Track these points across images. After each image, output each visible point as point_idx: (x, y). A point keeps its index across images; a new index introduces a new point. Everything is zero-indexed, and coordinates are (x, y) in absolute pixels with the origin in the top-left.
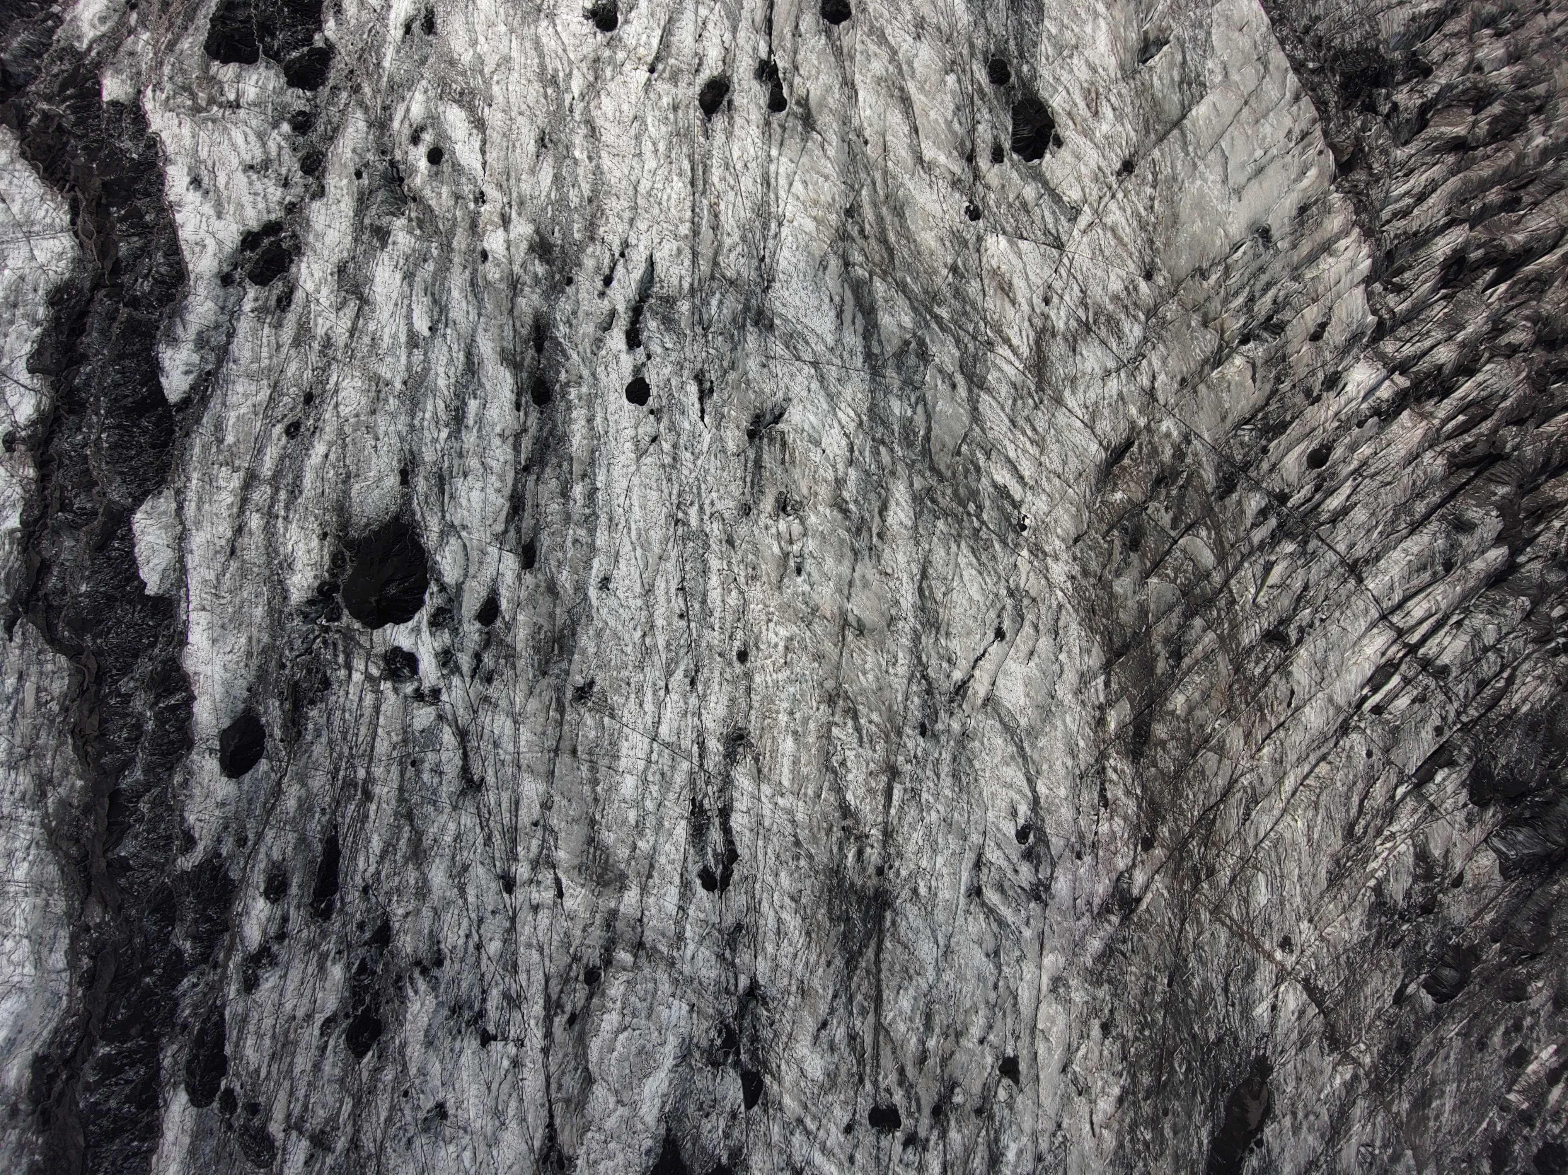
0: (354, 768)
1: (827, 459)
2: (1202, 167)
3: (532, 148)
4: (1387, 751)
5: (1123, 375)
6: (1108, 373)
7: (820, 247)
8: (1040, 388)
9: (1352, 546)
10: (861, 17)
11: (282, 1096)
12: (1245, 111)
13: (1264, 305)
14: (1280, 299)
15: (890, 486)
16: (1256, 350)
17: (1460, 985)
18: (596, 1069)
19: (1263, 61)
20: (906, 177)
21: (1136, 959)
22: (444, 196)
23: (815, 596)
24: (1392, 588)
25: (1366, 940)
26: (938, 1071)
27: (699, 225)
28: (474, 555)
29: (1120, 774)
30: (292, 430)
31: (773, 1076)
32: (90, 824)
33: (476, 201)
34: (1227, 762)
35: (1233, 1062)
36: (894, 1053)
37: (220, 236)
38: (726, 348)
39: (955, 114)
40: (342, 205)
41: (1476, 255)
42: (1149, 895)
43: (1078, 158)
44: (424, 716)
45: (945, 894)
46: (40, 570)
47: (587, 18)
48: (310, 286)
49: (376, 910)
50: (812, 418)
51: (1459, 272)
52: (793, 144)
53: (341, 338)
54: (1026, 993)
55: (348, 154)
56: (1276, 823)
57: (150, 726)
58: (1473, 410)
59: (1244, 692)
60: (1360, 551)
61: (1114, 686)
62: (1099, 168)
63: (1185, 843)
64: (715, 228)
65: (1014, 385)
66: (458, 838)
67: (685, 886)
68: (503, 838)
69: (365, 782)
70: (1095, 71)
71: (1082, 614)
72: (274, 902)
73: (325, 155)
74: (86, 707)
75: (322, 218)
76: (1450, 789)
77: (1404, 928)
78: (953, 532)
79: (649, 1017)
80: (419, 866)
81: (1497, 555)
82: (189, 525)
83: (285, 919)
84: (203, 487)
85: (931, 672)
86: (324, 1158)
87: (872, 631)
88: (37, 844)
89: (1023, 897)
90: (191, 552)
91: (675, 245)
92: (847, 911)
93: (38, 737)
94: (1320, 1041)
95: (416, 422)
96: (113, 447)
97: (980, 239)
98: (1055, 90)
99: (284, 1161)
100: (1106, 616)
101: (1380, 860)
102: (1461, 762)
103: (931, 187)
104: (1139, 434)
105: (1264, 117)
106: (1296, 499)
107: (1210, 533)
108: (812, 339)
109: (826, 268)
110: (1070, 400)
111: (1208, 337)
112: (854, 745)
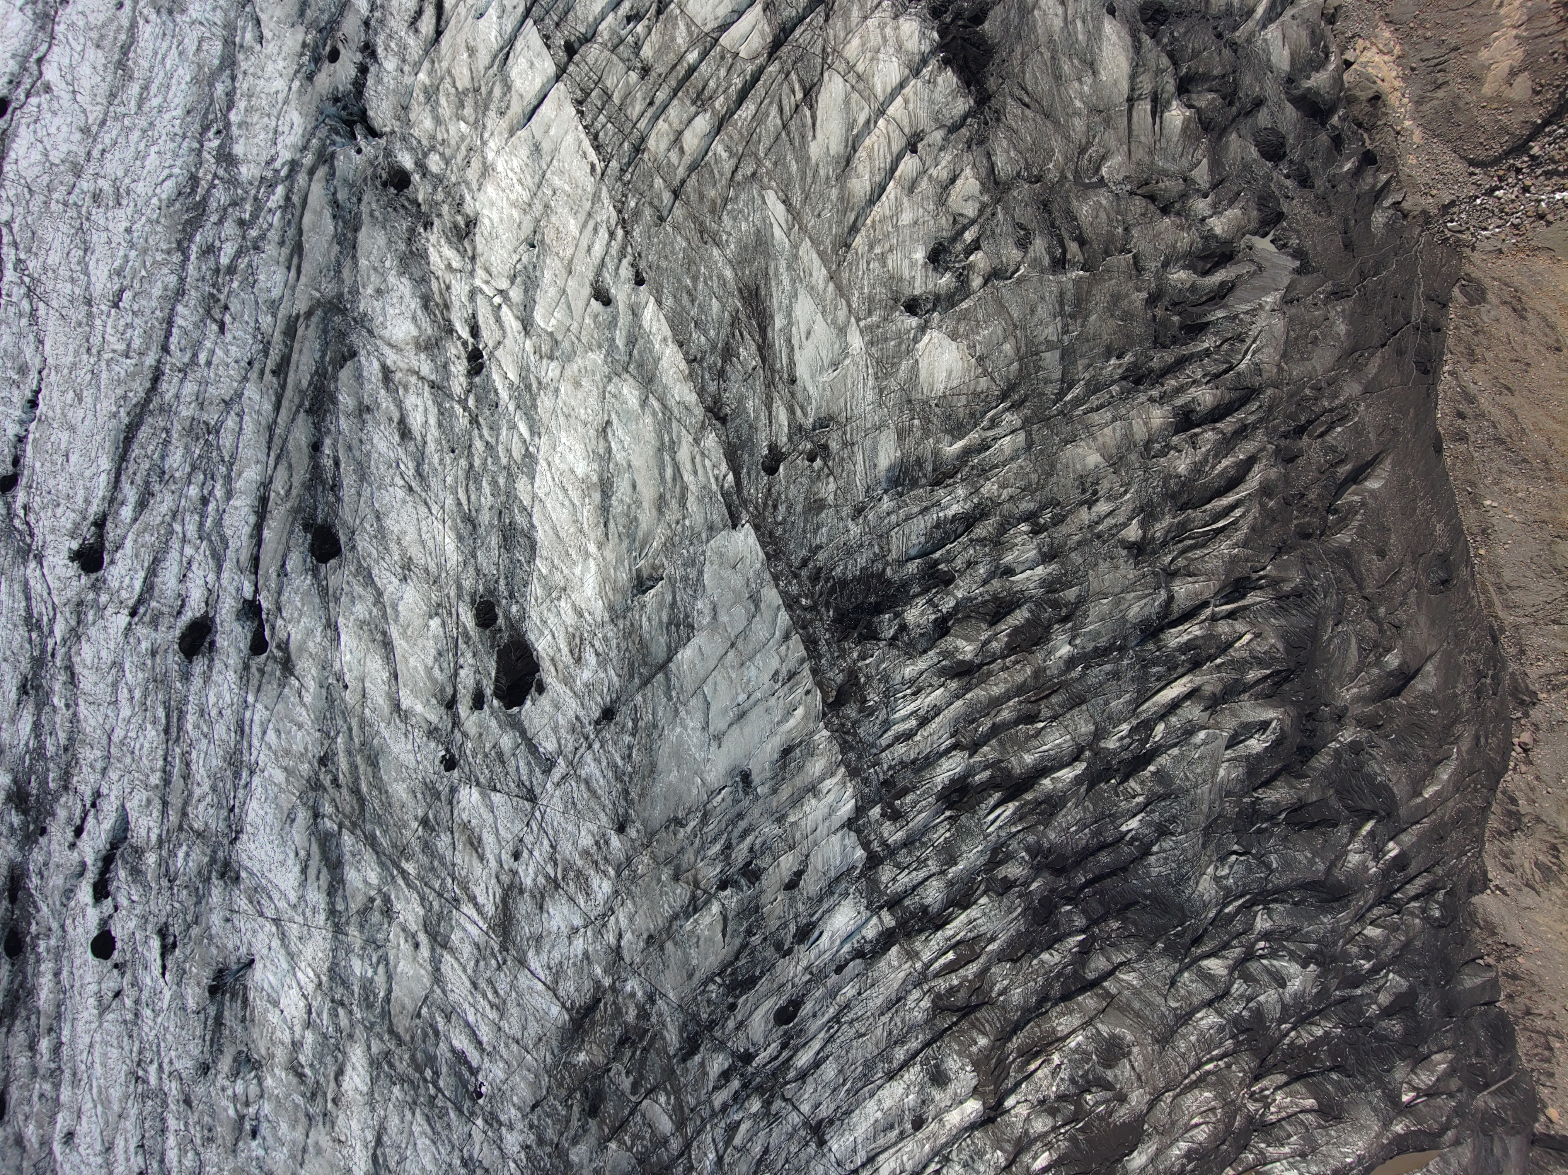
1: (285, 1021)
2: (683, 714)
3: (13, 695)
5: (589, 933)
6: (575, 931)
7: (289, 799)
8: (504, 948)
9: (817, 1105)
10: (349, 556)
12: (731, 654)
13: (741, 853)
14: (757, 847)
15: (348, 1050)
16: (732, 898)
19: (755, 599)
20: (384, 724)
23: (269, 1161)
24: (855, 1150)
27: (171, 773)
38: (190, 902)
39: (436, 660)
43: (557, 707)
50: (272, 978)
51: (963, 794)
52: (273, 689)
58: (962, 949)
60: (825, 1110)
62: (577, 718)
64: (186, 776)
65: (477, 946)
70: (580, 614)
78: (408, 1099)
81: (973, 1108)
91: (145, 795)
97: (453, 790)
98: (542, 633)
103: (406, 737)
104: (604, 993)
105: (750, 659)
106: (762, 1057)
107: (669, 1099)
108: (276, 895)
109: (293, 821)
110: (534, 962)
111: (678, 891)
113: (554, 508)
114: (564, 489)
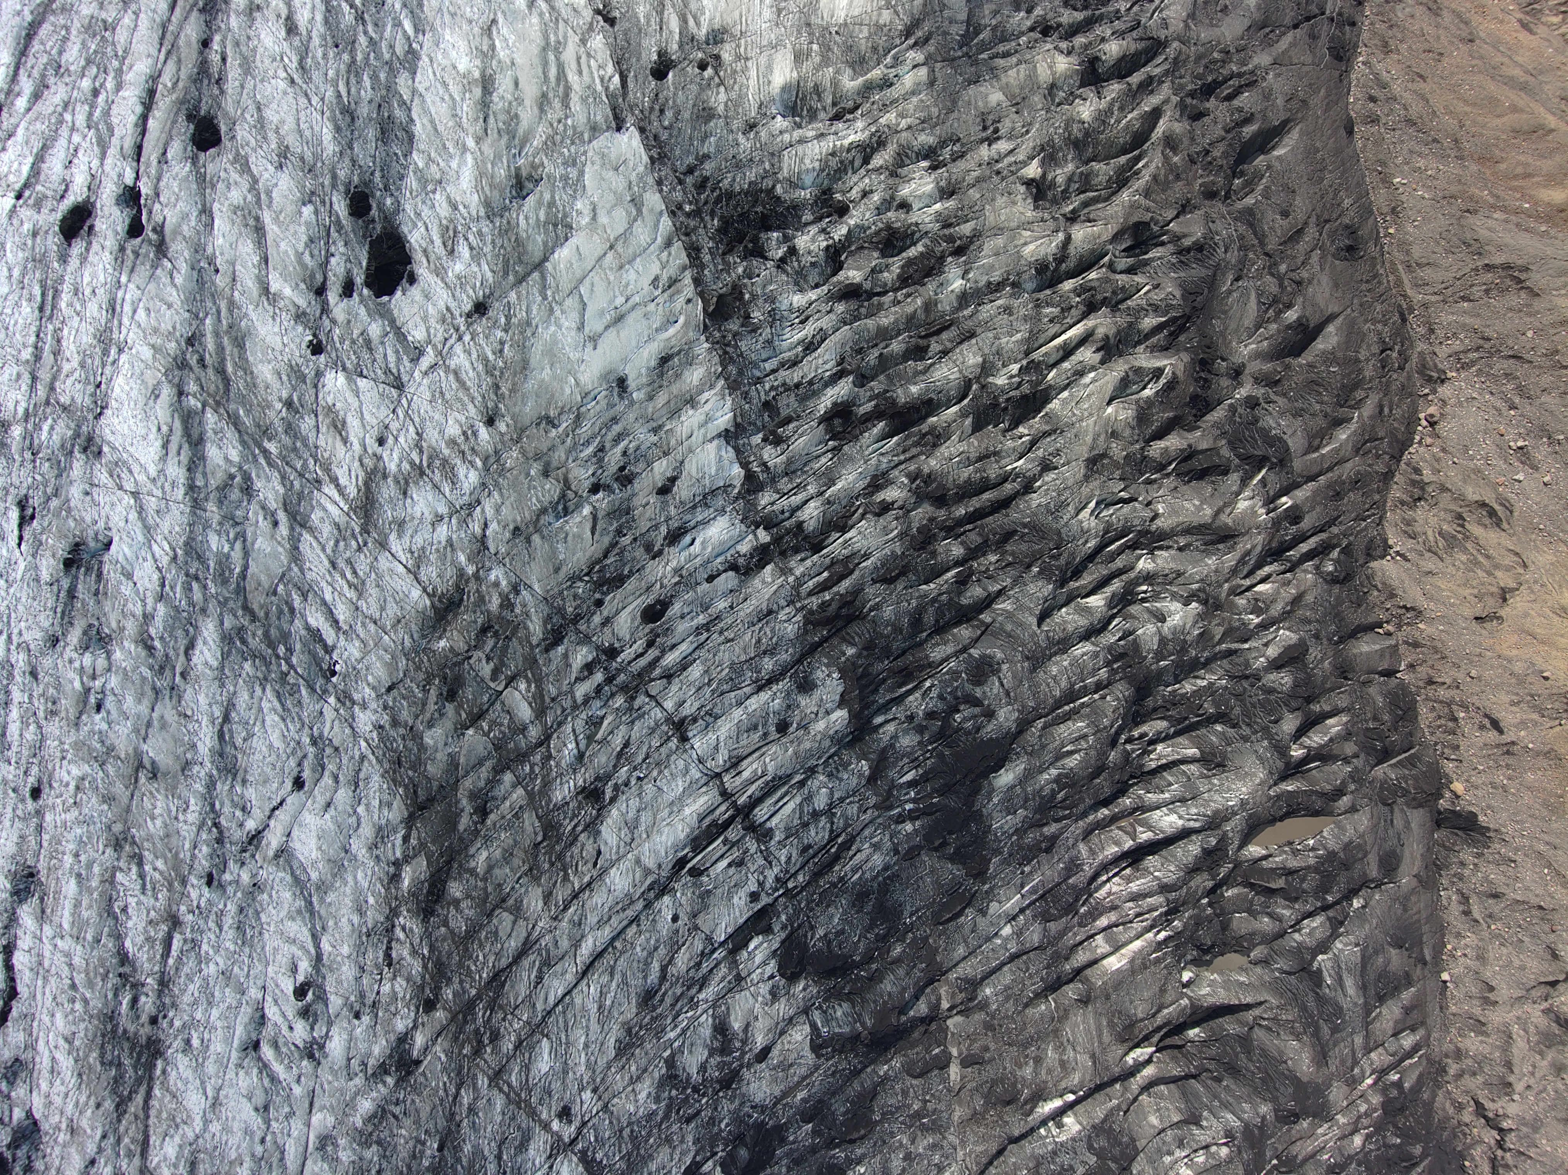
1: (137, 593)
2: (558, 313)
4: (692, 917)
5: (454, 521)
6: (440, 518)
7: (154, 376)
8: (365, 530)
9: (678, 705)
10: (229, 144)
12: (610, 255)
13: (614, 456)
14: (630, 450)
15: (200, 624)
16: (603, 501)
19: (636, 202)
20: (251, 307)
21: (407, 1122)
23: (111, 735)
25: (653, 1114)
27: (42, 349)
29: (409, 933)
34: (521, 923)
38: (51, 475)
39: (307, 245)
42: (429, 1058)
43: (427, 297)
45: (217, 1047)
50: (126, 550)
52: (142, 270)
54: (293, 1149)
56: (569, 989)
58: (837, 568)
59: (550, 851)
60: (689, 709)
61: (413, 842)
62: (448, 309)
63: (470, 1006)
64: (56, 353)
65: (337, 526)
70: (455, 208)
71: (388, 765)
78: (259, 675)
81: (838, 717)
85: (226, 820)
87: (169, 774)
89: (296, 1055)
91: (15, 370)
92: (119, 1056)
97: (319, 374)
98: (415, 225)
100: (413, 768)
101: (678, 1030)
102: (776, 930)
103: (274, 319)
104: (467, 581)
105: (629, 263)
106: (627, 654)
107: (529, 686)
108: (136, 469)
109: (157, 397)
110: (395, 544)
111: (547, 487)
112: (137, 892)
113: (433, 102)
114: (445, 84)
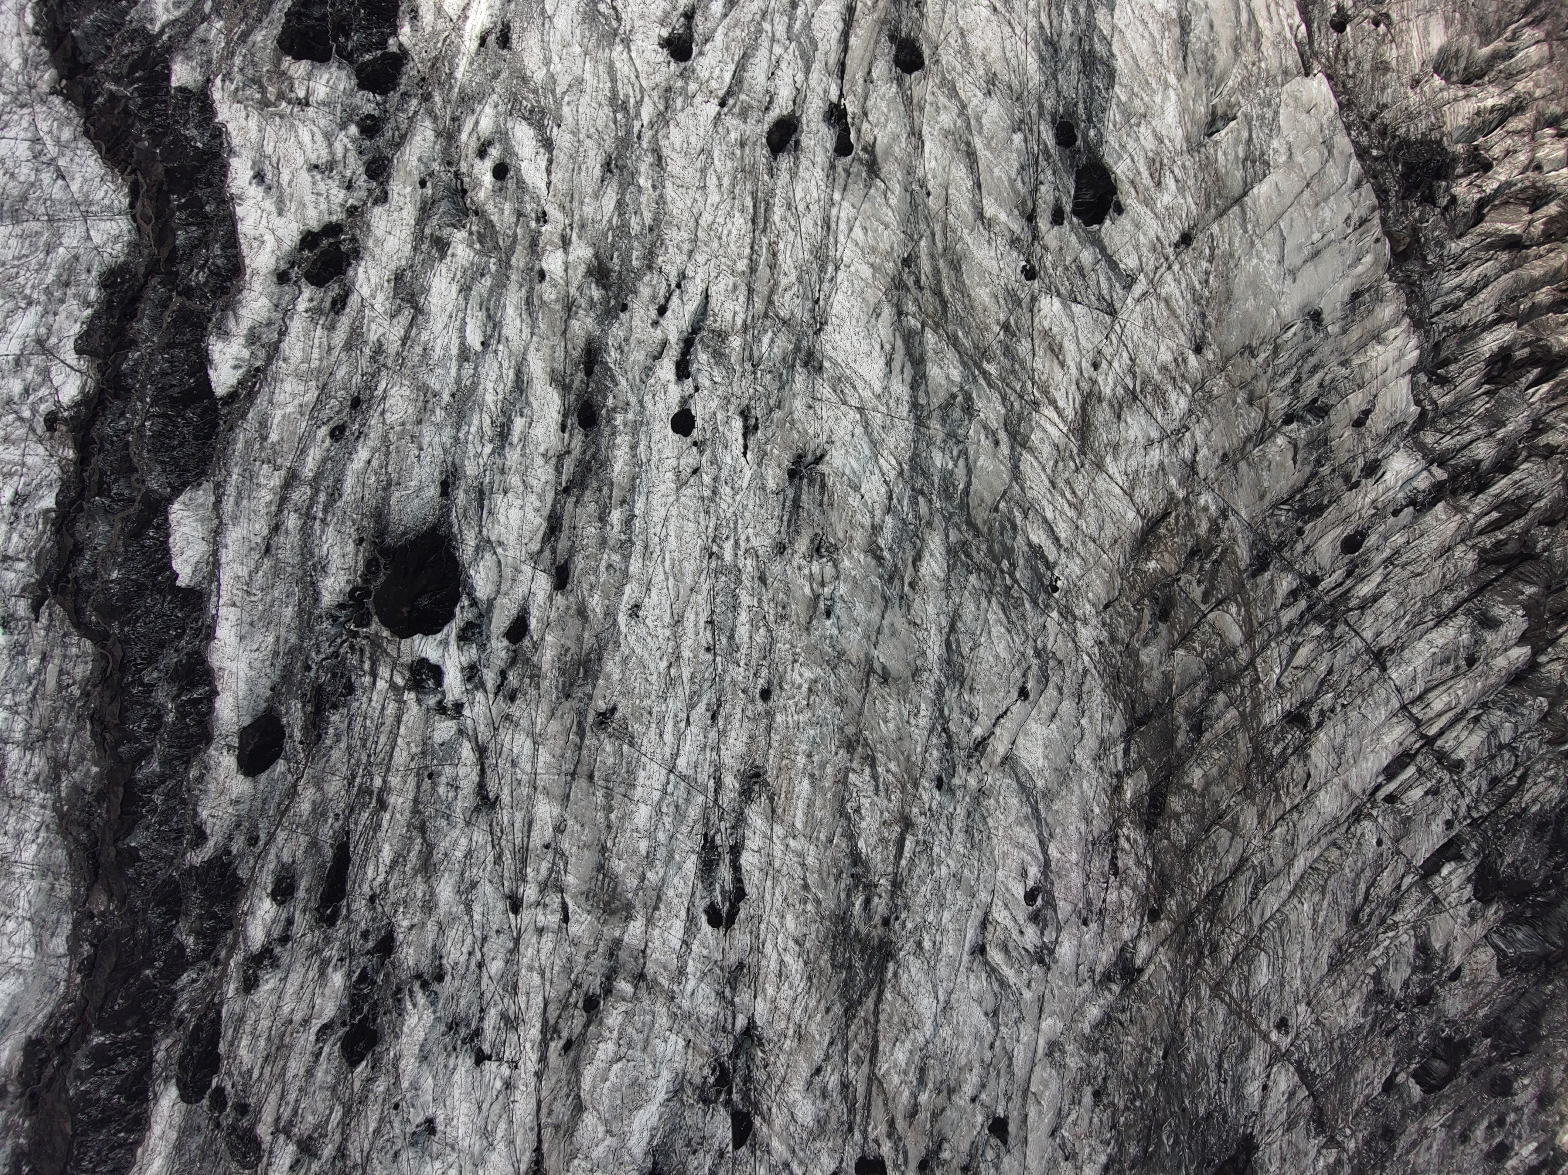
0: (371, 775)
1: (866, 504)
2: (1259, 246)
3: (597, 172)
4: (1397, 840)
5: (1165, 446)
6: (1151, 443)
7: (875, 295)
8: (1082, 452)
9: (1378, 634)
10: (934, 68)
11: (273, 1098)
12: (1307, 193)
13: (1310, 388)
14: (1327, 383)
15: (926, 537)
16: (1299, 431)
17: (1448, 1079)
18: (588, 1097)
19: (1328, 144)
20: (966, 231)
21: (1134, 1030)
22: (506, 213)
23: (842, 640)
24: (1414, 679)
25: (1361, 1027)
26: (928, 1126)
27: (757, 262)
28: (508, 572)
29: (1133, 843)
30: (337, 433)
31: (763, 1118)
32: (102, 811)
33: (538, 220)
34: (1238, 839)
35: (1220, 1137)
36: (885, 1104)
37: (279, 233)
38: (774, 387)
39: (1019, 173)
40: (404, 213)
41: (1521, 353)
42: (1152, 967)
43: (1138, 226)
44: (444, 729)
45: (949, 949)
46: (72, 553)
47: (662, 47)
48: (365, 291)
49: (382, 920)
50: (854, 463)
51: (1504, 368)
52: (857, 189)
53: (393, 346)
54: (1022, 1055)
55: (415, 162)
56: (1284, 905)
57: (170, 718)
58: (1508, 508)
59: (1262, 771)
60: (1386, 640)
61: (1133, 755)
62: (1158, 238)
63: (1191, 916)
64: (772, 266)
65: (1057, 447)
66: (469, 854)
67: (691, 921)
68: (514, 858)
69: (381, 790)
70: (1161, 142)
71: (1107, 680)
72: (280, 904)
73: (390, 161)
74: (107, 694)
75: (384, 223)
76: (1455, 883)
77: (1399, 1017)
78: (985, 587)
79: (645, 1049)
80: (427, 879)
81: (1520, 654)
82: (226, 519)
83: (290, 922)
84: (243, 483)
85: (952, 727)
86: (310, 1164)
87: (896, 680)
88: (47, 827)
89: (1027, 959)
90: (226, 547)
91: (731, 281)
92: (850, 959)
93: (57, 720)
94: (1308, 1124)
95: (461, 435)
96: (156, 435)
97: (1034, 299)
98: (1120, 157)
99: (269, 1164)
100: (1130, 684)
101: (1381, 949)
102: (1468, 857)
103: (990, 244)
104: (1175, 506)
105: (1325, 200)
106: (1327, 583)
107: (1237, 610)
108: (860, 383)
110: (1111, 467)
111: (1251, 416)
112: (870, 793)
113: (1134, 39)
114: (1144, 22)
